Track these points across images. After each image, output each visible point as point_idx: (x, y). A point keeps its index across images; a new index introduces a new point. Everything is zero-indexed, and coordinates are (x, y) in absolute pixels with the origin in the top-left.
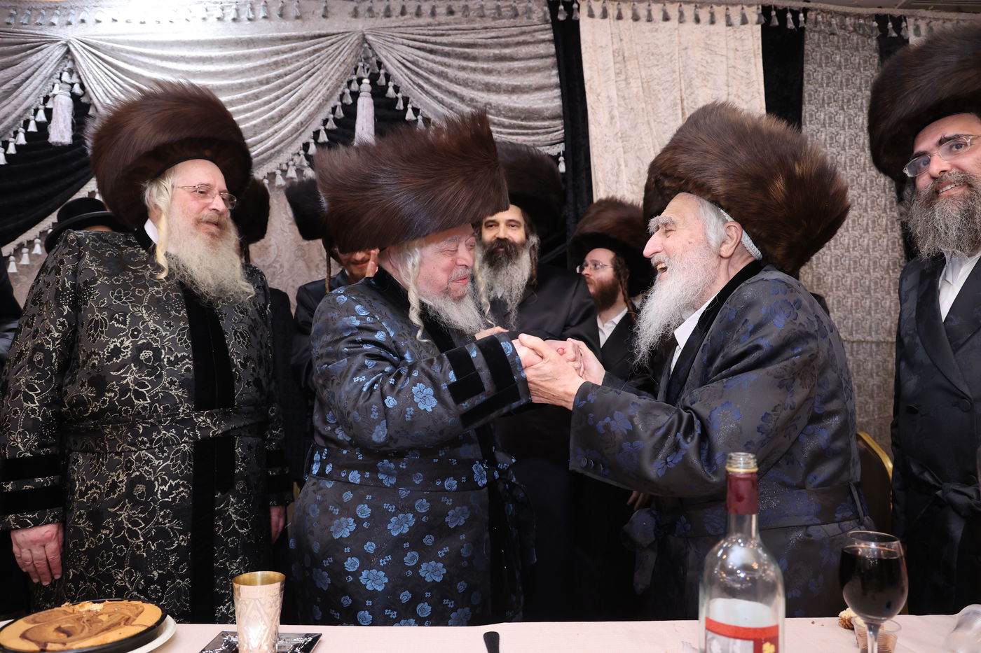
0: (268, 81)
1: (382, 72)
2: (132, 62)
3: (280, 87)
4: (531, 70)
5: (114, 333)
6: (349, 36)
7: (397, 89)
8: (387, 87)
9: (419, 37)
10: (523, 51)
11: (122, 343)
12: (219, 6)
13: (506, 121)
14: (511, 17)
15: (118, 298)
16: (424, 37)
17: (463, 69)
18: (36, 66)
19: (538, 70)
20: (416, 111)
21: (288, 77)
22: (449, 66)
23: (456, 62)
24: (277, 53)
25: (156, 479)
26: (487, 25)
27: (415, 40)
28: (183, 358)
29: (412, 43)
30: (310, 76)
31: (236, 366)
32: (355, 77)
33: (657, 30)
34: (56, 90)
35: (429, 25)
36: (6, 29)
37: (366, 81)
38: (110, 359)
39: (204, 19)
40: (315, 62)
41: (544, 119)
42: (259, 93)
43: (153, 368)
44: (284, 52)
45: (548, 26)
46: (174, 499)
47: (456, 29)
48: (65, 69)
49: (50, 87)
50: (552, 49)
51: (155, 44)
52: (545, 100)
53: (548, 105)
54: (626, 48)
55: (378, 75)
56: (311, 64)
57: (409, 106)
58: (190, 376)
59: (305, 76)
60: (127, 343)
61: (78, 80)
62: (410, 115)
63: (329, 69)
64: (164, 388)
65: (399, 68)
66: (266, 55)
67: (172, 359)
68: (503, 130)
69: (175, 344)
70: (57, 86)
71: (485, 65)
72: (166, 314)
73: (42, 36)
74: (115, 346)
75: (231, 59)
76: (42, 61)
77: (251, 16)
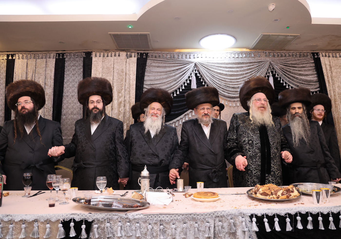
0: (248, 73)
1: (274, 71)
2: (212, 68)
3: (251, 75)
4: (309, 70)
5: (244, 137)
6: (267, 62)
7: (278, 75)
8: (275, 75)
9: (283, 62)
10: (308, 65)
11: (245, 139)
12: (233, 54)
13: (306, 83)
14: (304, 57)
15: (244, 129)
16: (284, 62)
17: (294, 70)
18: (188, 69)
19: (311, 70)
20: (283, 80)
21: (253, 72)
22: (291, 69)
23: (292, 68)
24: (249, 66)
25: (253, 170)
26: (299, 59)
27: (282, 63)
28: (258, 143)
29: (282, 64)
30: (258, 72)
31: (271, 144)
32: (268, 72)
33: (338, 60)
34: (192, 75)
35: (285, 59)
36: (177, 60)
37: (271, 73)
38: (243, 143)
39: (229, 57)
40: (259, 68)
41: (313, 82)
42: (246, 76)
43: (252, 145)
44: (251, 66)
45: (313, 59)
46: (257, 175)
47: (291, 60)
48: (194, 69)
49: (190, 74)
50: (314, 65)
51: (218, 63)
52: (313, 78)
53: (314, 79)
54: (331, 64)
55: (273, 71)
56: (258, 69)
57: (281, 79)
58: (260, 147)
59: (257, 72)
60: (246, 139)
61: (198, 73)
62: (282, 82)
63: (263, 70)
64: (254, 150)
65: (280, 70)
66: (246, 67)
67: (256, 143)
68: (305, 85)
69: (256, 140)
70: (192, 74)
71: (300, 69)
72: (254, 133)
73: (189, 61)
74: (244, 140)
75: (238, 67)
76: (190, 68)
77: (242, 57)
